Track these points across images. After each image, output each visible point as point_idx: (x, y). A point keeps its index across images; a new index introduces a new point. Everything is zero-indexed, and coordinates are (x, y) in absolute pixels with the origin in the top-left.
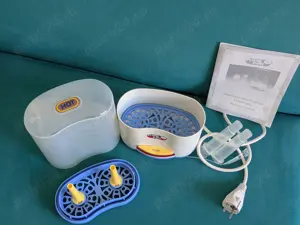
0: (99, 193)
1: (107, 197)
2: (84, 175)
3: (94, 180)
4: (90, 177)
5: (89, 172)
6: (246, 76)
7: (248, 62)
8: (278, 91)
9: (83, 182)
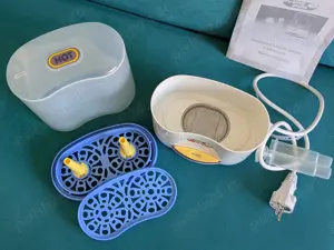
0: (106, 164)
1: (115, 169)
2: (88, 141)
3: (100, 148)
4: (95, 144)
5: (96, 138)
6: (281, 20)
7: (286, 3)
8: (322, 39)
9: (87, 150)
